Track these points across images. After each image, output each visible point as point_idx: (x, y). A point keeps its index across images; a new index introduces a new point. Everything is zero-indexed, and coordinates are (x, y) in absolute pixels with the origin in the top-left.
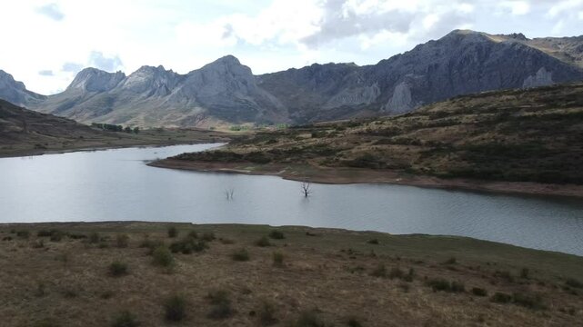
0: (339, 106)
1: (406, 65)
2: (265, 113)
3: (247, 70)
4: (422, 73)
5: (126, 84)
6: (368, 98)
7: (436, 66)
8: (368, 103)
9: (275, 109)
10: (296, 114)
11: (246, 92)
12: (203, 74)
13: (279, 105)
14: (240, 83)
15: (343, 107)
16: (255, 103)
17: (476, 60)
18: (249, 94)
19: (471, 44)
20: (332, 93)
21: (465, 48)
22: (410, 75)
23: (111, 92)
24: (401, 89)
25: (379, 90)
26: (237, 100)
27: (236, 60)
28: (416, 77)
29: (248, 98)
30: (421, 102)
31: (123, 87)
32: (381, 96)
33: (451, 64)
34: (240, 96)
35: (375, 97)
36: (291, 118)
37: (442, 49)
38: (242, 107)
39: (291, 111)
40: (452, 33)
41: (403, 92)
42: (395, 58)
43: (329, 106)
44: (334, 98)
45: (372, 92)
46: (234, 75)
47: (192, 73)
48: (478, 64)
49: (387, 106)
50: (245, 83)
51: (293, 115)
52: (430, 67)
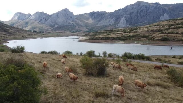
0: (102, 25)
1: (123, 12)
2: (78, 27)
3: (72, 13)
4: (129, 14)
5: (32, 18)
6: (111, 22)
7: (133, 12)
8: (112, 24)
9: (81, 26)
10: (89, 28)
11: (72, 20)
12: (57, 15)
13: (83, 25)
14: (70, 17)
15: (103, 25)
16: (75, 24)
17: (145, 11)
18: (73, 21)
19: (143, 6)
20: (99, 21)
21: (142, 7)
22: (125, 15)
23: (26, 20)
24: (123, 20)
25: (115, 20)
26: (69, 23)
27: (68, 10)
28: (127, 16)
29: (72, 22)
30: (129, 24)
31: (31, 19)
32: (116, 22)
33: (137, 12)
34: (70, 22)
35: (114, 22)
36: (87, 29)
37: (134, 7)
38: (71, 25)
39: (87, 26)
40: (137, 2)
41: (124, 21)
42: (120, 10)
43: (98, 25)
44: (100, 22)
45: (113, 21)
46: (67, 15)
47: (53, 14)
48: (146, 12)
49: (118, 25)
50: (71, 17)
51: (87, 28)
52: (131, 13)
